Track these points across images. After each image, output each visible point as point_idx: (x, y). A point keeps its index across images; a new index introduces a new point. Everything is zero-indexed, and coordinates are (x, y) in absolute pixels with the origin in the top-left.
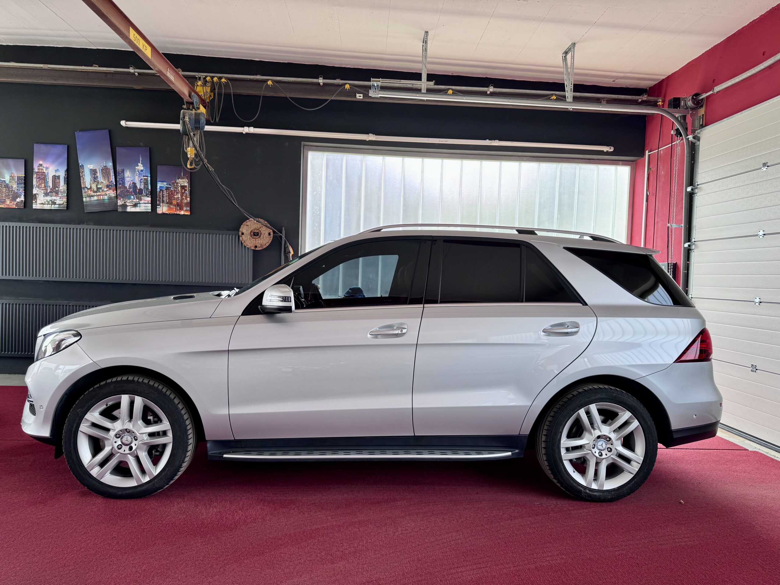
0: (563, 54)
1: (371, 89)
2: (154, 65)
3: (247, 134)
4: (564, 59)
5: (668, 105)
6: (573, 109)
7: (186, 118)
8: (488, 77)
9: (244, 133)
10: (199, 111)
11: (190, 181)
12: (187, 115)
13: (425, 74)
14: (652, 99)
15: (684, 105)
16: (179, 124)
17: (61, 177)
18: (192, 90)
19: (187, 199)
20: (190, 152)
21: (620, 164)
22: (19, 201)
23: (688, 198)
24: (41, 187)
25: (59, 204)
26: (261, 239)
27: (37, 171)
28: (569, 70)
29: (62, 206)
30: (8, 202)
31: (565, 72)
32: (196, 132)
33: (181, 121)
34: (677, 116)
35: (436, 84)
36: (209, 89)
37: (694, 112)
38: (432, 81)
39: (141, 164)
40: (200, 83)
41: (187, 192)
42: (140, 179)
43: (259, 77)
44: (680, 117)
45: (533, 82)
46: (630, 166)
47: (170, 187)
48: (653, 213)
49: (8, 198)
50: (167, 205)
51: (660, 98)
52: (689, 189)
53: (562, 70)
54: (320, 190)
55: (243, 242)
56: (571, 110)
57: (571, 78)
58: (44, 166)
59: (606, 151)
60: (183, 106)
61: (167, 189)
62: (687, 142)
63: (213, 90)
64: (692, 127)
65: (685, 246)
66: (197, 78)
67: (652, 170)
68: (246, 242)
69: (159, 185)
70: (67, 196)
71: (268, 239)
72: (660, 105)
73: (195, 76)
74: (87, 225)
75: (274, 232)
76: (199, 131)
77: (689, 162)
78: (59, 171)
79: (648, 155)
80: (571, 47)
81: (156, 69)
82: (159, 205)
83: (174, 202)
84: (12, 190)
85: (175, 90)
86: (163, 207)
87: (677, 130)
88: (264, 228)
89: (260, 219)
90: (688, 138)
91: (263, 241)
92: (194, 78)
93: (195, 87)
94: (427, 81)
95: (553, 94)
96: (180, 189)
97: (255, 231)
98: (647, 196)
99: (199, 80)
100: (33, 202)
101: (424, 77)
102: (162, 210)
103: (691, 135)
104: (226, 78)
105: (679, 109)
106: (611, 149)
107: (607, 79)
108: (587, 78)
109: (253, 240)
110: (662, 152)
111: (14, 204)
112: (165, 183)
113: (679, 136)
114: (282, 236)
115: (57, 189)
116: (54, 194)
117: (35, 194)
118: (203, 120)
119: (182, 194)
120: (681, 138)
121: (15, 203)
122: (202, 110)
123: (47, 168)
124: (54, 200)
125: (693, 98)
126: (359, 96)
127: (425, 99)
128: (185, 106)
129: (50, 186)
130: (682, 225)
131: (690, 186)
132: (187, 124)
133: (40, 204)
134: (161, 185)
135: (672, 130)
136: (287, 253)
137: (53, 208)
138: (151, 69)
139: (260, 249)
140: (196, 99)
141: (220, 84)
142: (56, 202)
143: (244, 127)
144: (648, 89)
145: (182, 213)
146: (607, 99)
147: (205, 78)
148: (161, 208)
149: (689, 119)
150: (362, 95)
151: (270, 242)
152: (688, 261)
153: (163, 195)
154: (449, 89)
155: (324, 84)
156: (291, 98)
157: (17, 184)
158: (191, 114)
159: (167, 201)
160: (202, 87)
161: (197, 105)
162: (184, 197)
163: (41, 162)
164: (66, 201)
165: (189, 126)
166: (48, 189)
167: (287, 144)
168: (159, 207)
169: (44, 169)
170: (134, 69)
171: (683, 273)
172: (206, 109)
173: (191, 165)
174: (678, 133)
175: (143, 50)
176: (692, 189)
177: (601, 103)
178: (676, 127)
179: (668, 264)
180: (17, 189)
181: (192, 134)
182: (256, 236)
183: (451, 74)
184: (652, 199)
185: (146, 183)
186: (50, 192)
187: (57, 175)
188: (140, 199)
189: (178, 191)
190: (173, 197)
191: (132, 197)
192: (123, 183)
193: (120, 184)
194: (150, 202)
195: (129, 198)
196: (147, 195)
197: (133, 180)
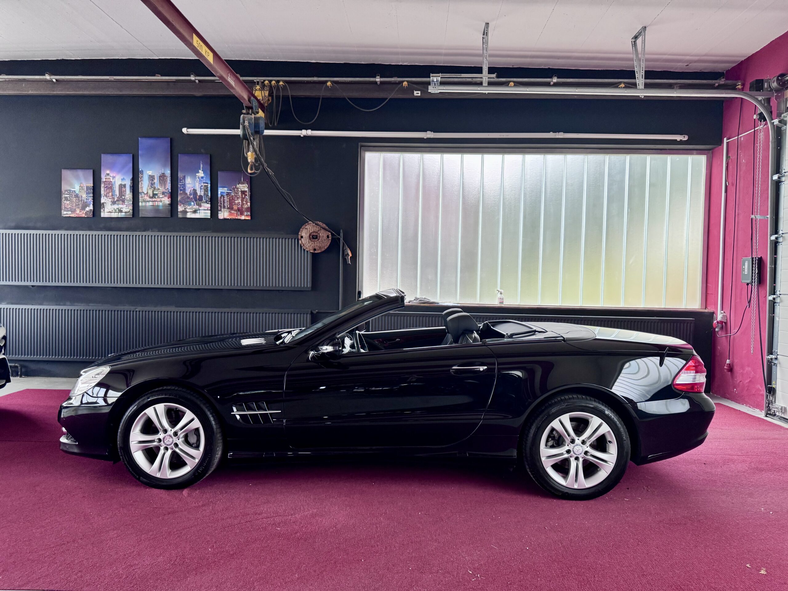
0: (632, 39)
1: (430, 85)
2: (216, 72)
3: (305, 136)
4: (633, 44)
5: (750, 88)
6: (644, 96)
7: (246, 122)
8: (551, 67)
9: (302, 136)
10: (258, 115)
11: (250, 186)
12: (246, 119)
13: (486, 66)
14: (729, 82)
15: (768, 86)
16: (239, 128)
17: (127, 186)
18: (251, 94)
19: (247, 204)
20: (250, 156)
21: (695, 153)
22: (88, 210)
23: (774, 188)
24: (109, 196)
25: (126, 212)
26: (319, 242)
27: (105, 180)
28: (640, 56)
29: (128, 213)
30: (78, 211)
31: (635, 58)
32: (255, 137)
33: (241, 126)
34: (760, 98)
35: (498, 77)
36: (267, 93)
37: (780, 94)
38: (494, 74)
39: (202, 171)
40: (258, 87)
41: (248, 197)
42: (200, 186)
43: (315, 79)
44: (764, 100)
45: (599, 70)
46: (706, 156)
47: (231, 193)
48: (734, 205)
49: (78, 208)
50: (228, 210)
51: (739, 81)
52: (775, 177)
53: (631, 56)
54: (377, 191)
55: (302, 246)
56: (643, 97)
57: (642, 63)
58: (111, 175)
59: (679, 140)
60: (243, 111)
61: (228, 194)
62: (772, 126)
63: (271, 94)
64: (777, 110)
65: (771, 239)
66: (255, 82)
67: (731, 159)
68: (305, 246)
69: (220, 190)
70: (133, 203)
71: (325, 241)
72: (739, 88)
73: (253, 80)
74: (152, 232)
75: (332, 234)
76: (258, 136)
77: (775, 148)
78: (125, 180)
79: (727, 142)
80: (641, 31)
81: (218, 75)
82: (220, 210)
83: (235, 207)
84: (82, 200)
85: (236, 95)
86: (224, 212)
87: (761, 114)
88: (323, 231)
89: (318, 222)
90: (773, 122)
91: (321, 243)
92: (253, 82)
93: (254, 92)
94: (488, 74)
95: (622, 82)
96: (240, 194)
97: (314, 234)
98: (726, 187)
99: (257, 84)
100: (102, 210)
101: (485, 70)
102: (224, 215)
103: (777, 119)
104: (285, 82)
105: (763, 91)
106: (685, 138)
107: (679, 64)
108: (658, 63)
109: (312, 244)
110: (742, 139)
111: (83, 213)
112: (225, 188)
113: (762, 120)
114: (340, 239)
115: (123, 197)
116: (121, 202)
117: (103, 203)
118: (262, 124)
119: (243, 199)
120: (764, 122)
121: (85, 212)
122: (261, 114)
123: (114, 177)
124: (121, 208)
125: (778, 79)
126: (417, 93)
127: (487, 92)
128: (244, 111)
129: (117, 195)
130: (768, 216)
131: (776, 174)
132: (247, 129)
133: (108, 212)
134: (222, 191)
135: (755, 114)
136: (345, 256)
137: (120, 216)
138: (213, 76)
139: (319, 252)
140: (255, 104)
141: (278, 87)
142: (122, 211)
143: (301, 130)
144: (725, 72)
145: (243, 218)
146: (680, 85)
147: (263, 82)
148: (223, 213)
149: (774, 102)
150: (419, 92)
151: (328, 244)
152: (775, 255)
153: (224, 200)
154: (511, 81)
155: (381, 83)
156: (349, 98)
157: (87, 194)
158: (251, 119)
159: (228, 206)
160: (261, 91)
161: (256, 110)
162: (244, 202)
163: (108, 172)
164: (132, 209)
165: (249, 130)
166: (115, 197)
167: (344, 146)
168: (221, 212)
169: (111, 178)
170: (195, 76)
171: (770, 267)
172: (264, 113)
173: (251, 169)
174: (762, 117)
175: (206, 56)
176: (779, 178)
177: (673, 88)
178: (758, 112)
179: (753, 258)
180: (87, 199)
181: (252, 138)
182: (315, 240)
183: (511, 67)
184: (732, 190)
185: (206, 190)
186: (117, 200)
187: (123, 183)
188: (200, 206)
189: (238, 196)
190: (234, 202)
191: (193, 203)
192: (185, 189)
193: (181, 190)
194: (209, 209)
195: (190, 205)
196: (206, 202)
197: (195, 186)
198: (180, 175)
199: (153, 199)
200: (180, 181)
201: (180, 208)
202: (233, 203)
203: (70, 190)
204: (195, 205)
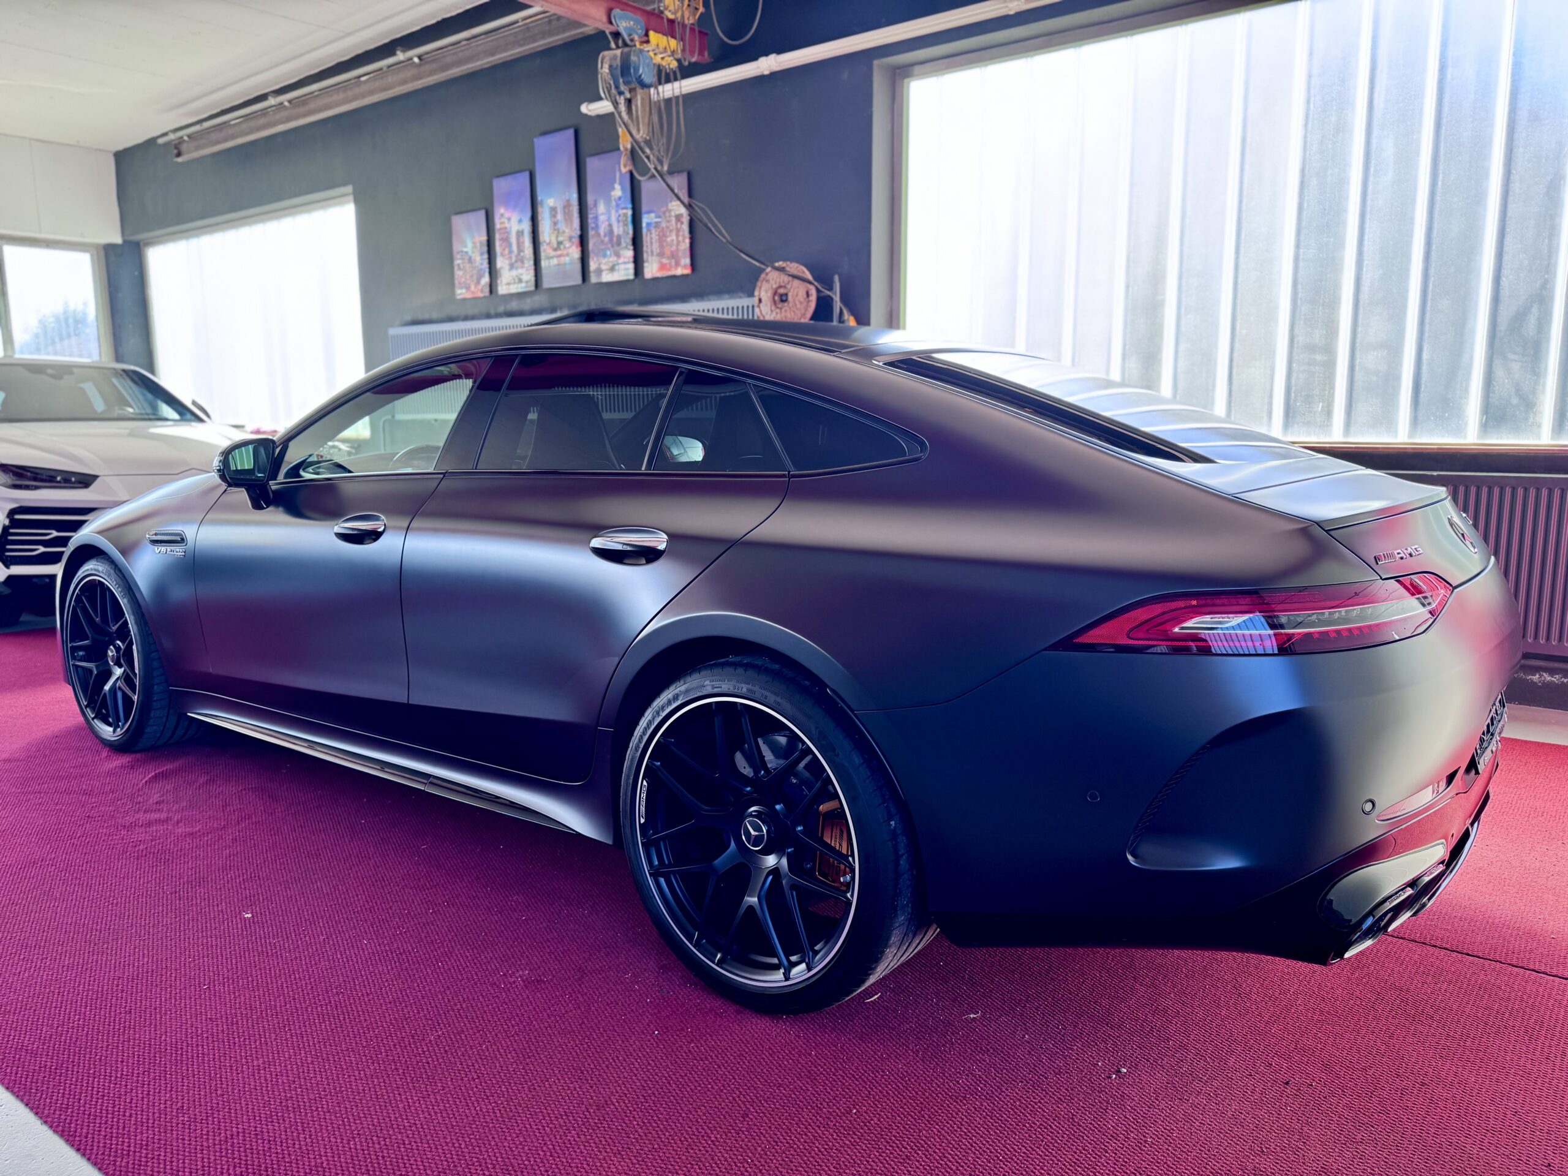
3: (771, 73)
9: (767, 72)
17: (524, 233)
19: (684, 241)
22: (484, 284)
24: (505, 255)
25: (527, 282)
26: (793, 308)
27: (499, 227)
29: (529, 284)
30: (473, 288)
39: (620, 184)
41: (685, 227)
42: (617, 216)
47: (660, 222)
49: (473, 281)
50: (658, 259)
58: (506, 216)
61: (657, 225)
69: (646, 220)
70: (535, 264)
71: (805, 305)
75: (818, 291)
78: (523, 222)
82: (647, 261)
83: (668, 253)
84: (477, 267)
86: (652, 264)
88: (796, 283)
89: (788, 263)
91: (796, 312)
96: (674, 222)
97: (781, 291)
100: (499, 282)
102: (652, 270)
109: (780, 313)
111: (479, 290)
112: (652, 215)
114: (832, 297)
115: (522, 254)
116: (519, 264)
117: (500, 269)
119: (678, 231)
121: (480, 287)
123: (509, 219)
124: (521, 274)
129: (514, 252)
133: (506, 285)
134: (648, 221)
137: (519, 290)
142: (522, 280)
145: (679, 272)
148: (650, 267)
151: (813, 312)
153: (651, 238)
158: (615, 57)
159: (658, 251)
162: (680, 238)
163: (502, 212)
164: (534, 275)
166: (513, 256)
167: (845, 75)
168: (648, 265)
169: (506, 221)
180: (481, 264)
182: (783, 303)
185: (626, 225)
186: (516, 261)
187: (520, 228)
188: (618, 255)
189: (671, 228)
190: (665, 241)
191: (608, 253)
192: (597, 227)
193: (593, 228)
194: (632, 259)
195: (605, 256)
196: (626, 248)
197: (609, 219)
198: (590, 199)
199: (559, 252)
200: (591, 209)
201: (593, 265)
202: (665, 244)
203: (462, 252)
204: (613, 255)
